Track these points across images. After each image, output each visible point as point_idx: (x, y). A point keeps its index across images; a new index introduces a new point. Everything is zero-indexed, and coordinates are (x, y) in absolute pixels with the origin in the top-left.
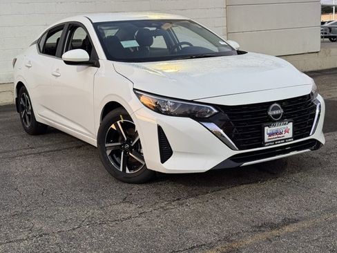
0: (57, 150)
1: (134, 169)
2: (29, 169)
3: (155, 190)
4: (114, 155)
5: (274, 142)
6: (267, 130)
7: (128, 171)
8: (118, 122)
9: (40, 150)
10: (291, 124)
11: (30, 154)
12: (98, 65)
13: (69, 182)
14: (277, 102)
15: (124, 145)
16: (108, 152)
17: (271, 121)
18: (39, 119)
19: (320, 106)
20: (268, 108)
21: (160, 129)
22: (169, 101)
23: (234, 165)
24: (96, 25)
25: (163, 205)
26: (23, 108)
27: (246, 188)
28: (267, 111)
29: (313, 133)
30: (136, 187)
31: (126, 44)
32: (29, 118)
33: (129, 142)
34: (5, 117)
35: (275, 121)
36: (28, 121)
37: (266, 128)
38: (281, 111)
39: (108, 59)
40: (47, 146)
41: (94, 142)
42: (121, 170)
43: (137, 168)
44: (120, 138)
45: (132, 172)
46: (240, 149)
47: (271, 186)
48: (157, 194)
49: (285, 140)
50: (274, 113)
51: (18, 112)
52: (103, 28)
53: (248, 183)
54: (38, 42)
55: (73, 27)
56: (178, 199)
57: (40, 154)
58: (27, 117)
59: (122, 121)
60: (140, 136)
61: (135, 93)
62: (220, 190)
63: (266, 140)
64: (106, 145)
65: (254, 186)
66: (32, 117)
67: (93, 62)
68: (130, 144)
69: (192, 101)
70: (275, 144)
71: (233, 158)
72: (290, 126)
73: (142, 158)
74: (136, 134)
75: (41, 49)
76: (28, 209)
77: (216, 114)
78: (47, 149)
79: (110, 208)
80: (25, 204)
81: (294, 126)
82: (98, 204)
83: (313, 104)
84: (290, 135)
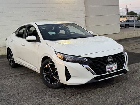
0: (23, 74)
1: (55, 83)
2: (13, 83)
3: (63, 91)
4: (47, 77)
5: (110, 71)
6: (107, 67)
7: (52, 84)
8: (48, 64)
9: (17, 74)
10: (116, 64)
11: (12, 76)
12: (40, 42)
13: (29, 88)
14: (111, 56)
15: (51, 73)
16: (45, 76)
17: (108, 63)
18: (16, 62)
19: (126, 56)
20: (107, 58)
21: (65, 67)
22: (69, 56)
23: (95, 81)
24: (39, 26)
25: (67, 98)
26: (10, 57)
27: (100, 89)
28: (107, 59)
29: (124, 67)
30: (56, 90)
31: (51, 33)
32: (12, 61)
33: (53, 72)
34: (2, 60)
35: (110, 63)
36: (11, 62)
37: (107, 66)
38: (112, 59)
39: (44, 39)
40: (19, 72)
41: (39, 72)
42: (50, 83)
43: (56, 82)
44: (49, 71)
45: (54, 84)
46: (97, 75)
47: (109, 89)
48: (65, 93)
49: (114, 70)
50: (110, 60)
51: (8, 59)
52: (41, 27)
53: (100, 88)
54: (16, 32)
55: (30, 26)
56: (73, 95)
57: (16, 76)
58: (11, 61)
59: (50, 64)
60: (58, 70)
61: (55, 53)
62: (89, 91)
63: (107, 71)
64: (44, 73)
65: (103, 89)
66: (13, 61)
67: (38, 40)
68: (53, 73)
69: (78, 56)
70: (110, 72)
71: (95, 78)
72: (116, 65)
73: (58, 79)
74: (56, 69)
75: (17, 35)
76: (13, 101)
77: (87, 61)
78: (19, 74)
79: (46, 100)
80: (11, 99)
81: (117, 65)
82: (41, 98)
83: (124, 56)
84: (116, 68)
